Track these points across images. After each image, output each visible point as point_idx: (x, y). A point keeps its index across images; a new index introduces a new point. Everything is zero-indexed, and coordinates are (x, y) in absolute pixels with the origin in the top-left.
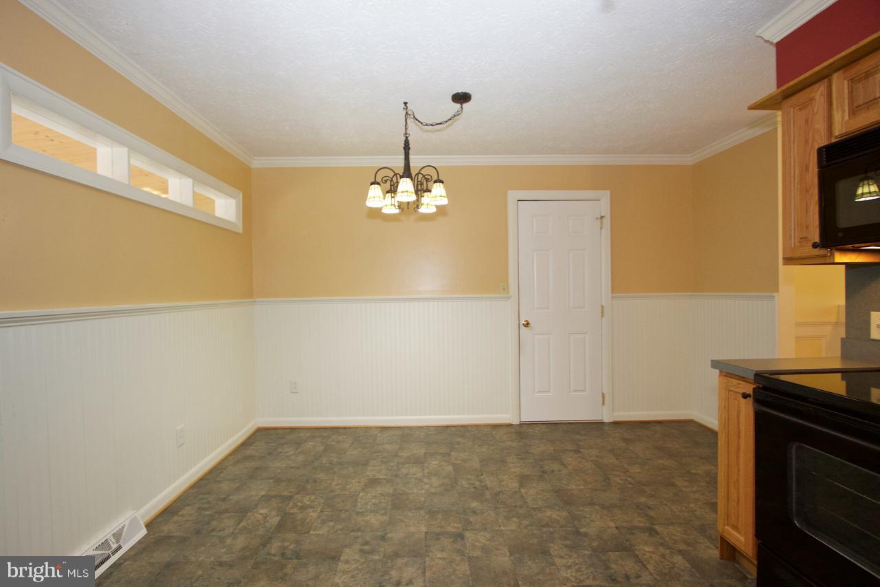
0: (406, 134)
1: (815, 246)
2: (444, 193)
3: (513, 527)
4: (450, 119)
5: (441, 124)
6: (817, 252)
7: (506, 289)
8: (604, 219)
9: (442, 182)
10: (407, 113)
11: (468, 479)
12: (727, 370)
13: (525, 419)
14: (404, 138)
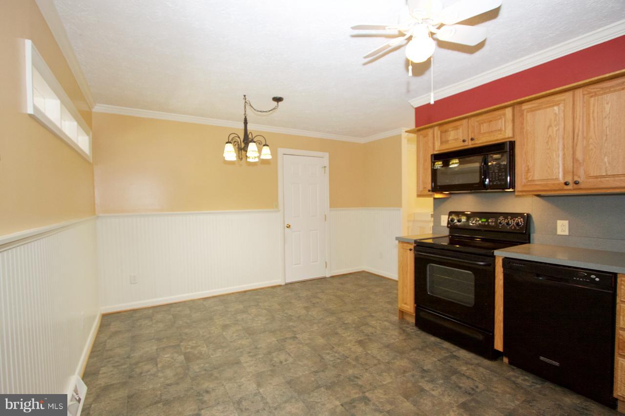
0: (245, 114)
1: (429, 191)
2: (269, 152)
3: (316, 328)
4: (271, 110)
5: (266, 112)
6: (431, 193)
7: (277, 206)
8: (326, 168)
9: (267, 146)
10: (246, 102)
11: (279, 314)
12: (402, 241)
13: (288, 281)
14: (244, 117)
